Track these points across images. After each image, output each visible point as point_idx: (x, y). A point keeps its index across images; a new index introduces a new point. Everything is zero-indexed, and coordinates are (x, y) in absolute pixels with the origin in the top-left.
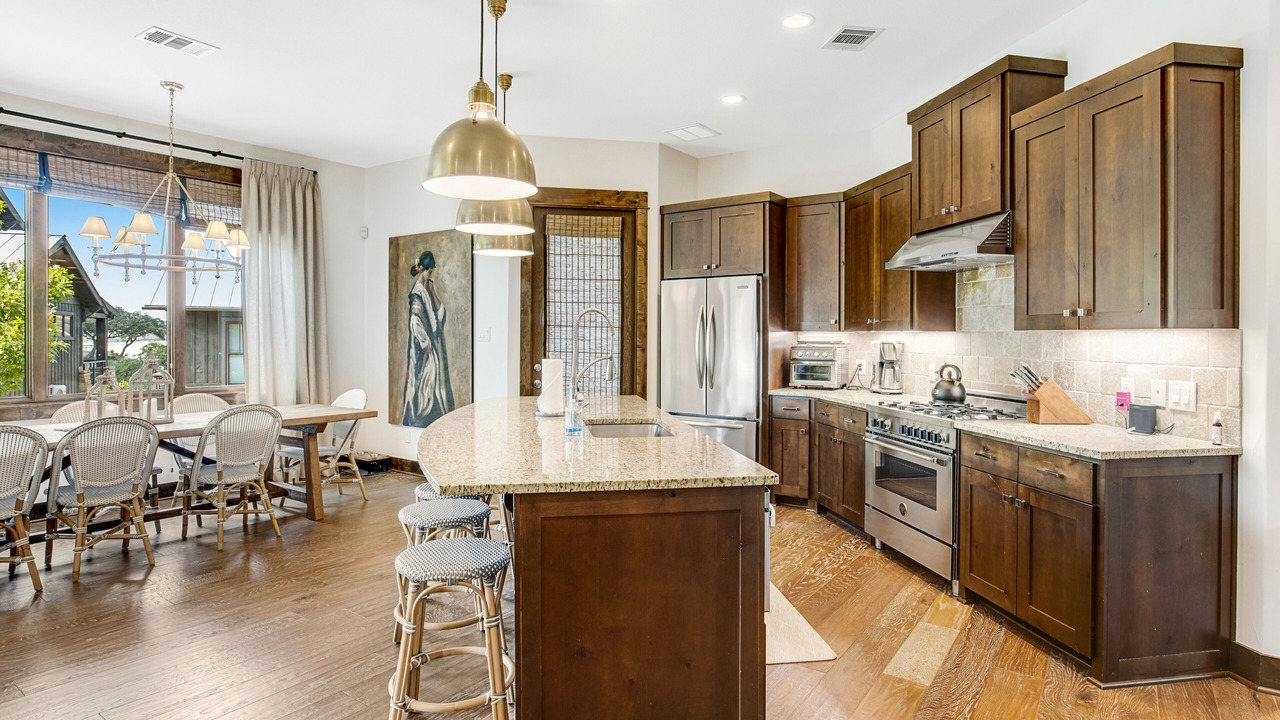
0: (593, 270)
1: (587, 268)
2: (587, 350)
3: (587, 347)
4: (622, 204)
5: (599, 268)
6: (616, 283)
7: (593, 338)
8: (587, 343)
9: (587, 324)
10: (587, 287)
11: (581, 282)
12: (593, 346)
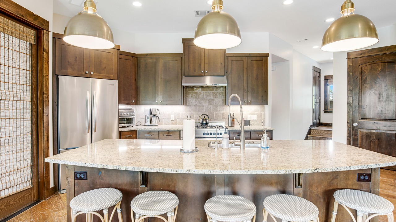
0: (14, 60)
1: (10, 59)
2: (11, 117)
3: (11, 114)
4: (36, 23)
5: (18, 60)
6: (28, 72)
7: (15, 108)
8: (11, 111)
9: (12, 98)
10: (10, 72)
11: (6, 67)
12: (15, 114)
